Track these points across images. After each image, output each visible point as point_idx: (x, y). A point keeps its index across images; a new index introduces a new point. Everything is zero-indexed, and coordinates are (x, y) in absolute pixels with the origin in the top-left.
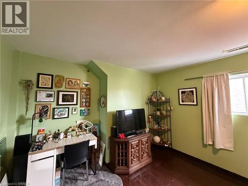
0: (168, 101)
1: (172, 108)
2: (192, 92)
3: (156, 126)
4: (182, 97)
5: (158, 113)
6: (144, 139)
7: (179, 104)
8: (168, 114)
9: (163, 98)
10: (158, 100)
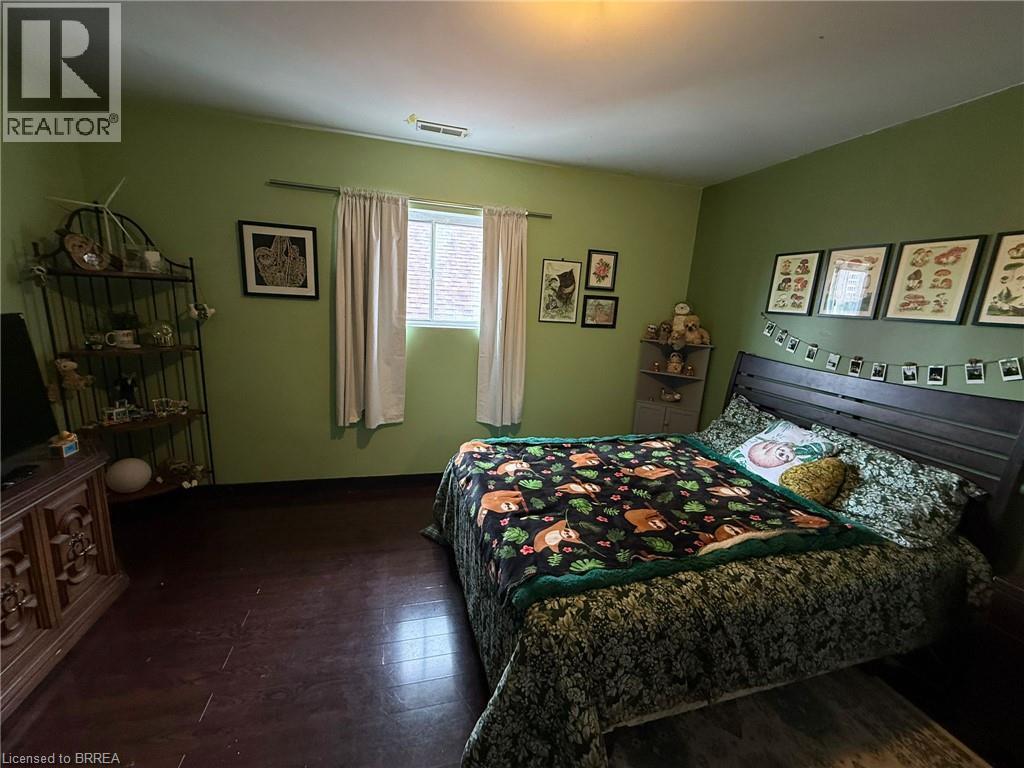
0: (179, 277)
1: (211, 311)
2: (300, 242)
3: (119, 413)
4: (256, 259)
5: (125, 339)
6: (65, 498)
7: (246, 293)
8: (186, 339)
9: (153, 257)
10: (116, 263)
